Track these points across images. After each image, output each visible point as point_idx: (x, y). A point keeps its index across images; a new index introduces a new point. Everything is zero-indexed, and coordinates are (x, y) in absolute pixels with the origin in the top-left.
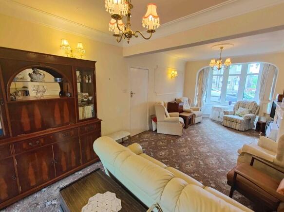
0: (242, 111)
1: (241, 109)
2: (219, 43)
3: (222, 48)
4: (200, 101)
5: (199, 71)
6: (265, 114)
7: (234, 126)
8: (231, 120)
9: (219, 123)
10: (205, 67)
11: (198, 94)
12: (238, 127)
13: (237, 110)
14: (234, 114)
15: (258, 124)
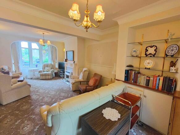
1: (46, 68)
2: (43, 30)
3: (44, 34)
5: (11, 44)
6: (56, 68)
7: (47, 77)
8: (45, 75)
9: (38, 79)
10: (16, 41)
11: (13, 62)
12: (50, 77)
13: (45, 69)
14: (44, 72)
15: (56, 73)
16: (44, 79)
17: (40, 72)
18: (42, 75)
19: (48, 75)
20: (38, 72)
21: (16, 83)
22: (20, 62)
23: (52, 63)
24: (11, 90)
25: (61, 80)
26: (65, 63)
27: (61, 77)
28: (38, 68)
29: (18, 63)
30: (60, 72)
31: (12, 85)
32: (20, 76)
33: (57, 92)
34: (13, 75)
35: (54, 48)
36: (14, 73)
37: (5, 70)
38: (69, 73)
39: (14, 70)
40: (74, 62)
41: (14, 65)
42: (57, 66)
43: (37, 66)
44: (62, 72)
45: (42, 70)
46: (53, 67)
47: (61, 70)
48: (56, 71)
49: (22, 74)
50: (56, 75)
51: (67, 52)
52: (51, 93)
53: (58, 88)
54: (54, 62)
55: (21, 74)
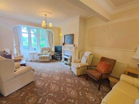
0: (45, 52)
4: (19, 51)
5: (13, 28)
6: (52, 52)
7: (46, 60)
8: (44, 58)
9: (37, 61)
11: (15, 46)
12: (48, 60)
13: (43, 52)
14: (42, 55)
15: (52, 56)
16: (43, 61)
17: (39, 55)
18: (41, 58)
19: (47, 58)
20: (37, 55)
21: (19, 67)
22: (21, 46)
23: (49, 47)
24: (14, 77)
25: (59, 62)
26: (63, 46)
27: (58, 60)
28: (36, 52)
29: (19, 46)
30: (56, 55)
31: (15, 72)
32: (22, 59)
33: (61, 77)
34: (15, 58)
35: (51, 33)
36: (16, 56)
37: (7, 53)
38: (69, 56)
39: (16, 53)
40: (75, 45)
41: (15, 48)
42: (53, 50)
43: (35, 49)
44: (58, 56)
45: (40, 53)
46: (50, 51)
47: (57, 53)
48: (53, 54)
49: (24, 57)
50: (53, 57)
51: (65, 35)
52: (55, 78)
53: (60, 71)
54: (50, 46)
55: (22, 57)
